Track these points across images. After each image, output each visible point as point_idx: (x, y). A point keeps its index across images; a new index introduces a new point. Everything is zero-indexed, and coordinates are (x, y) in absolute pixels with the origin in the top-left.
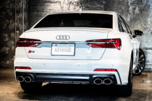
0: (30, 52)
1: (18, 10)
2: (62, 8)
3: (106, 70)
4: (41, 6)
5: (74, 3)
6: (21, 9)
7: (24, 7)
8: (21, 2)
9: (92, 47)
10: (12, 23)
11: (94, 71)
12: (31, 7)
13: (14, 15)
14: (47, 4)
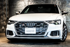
1: (4, 5)
2: (25, 3)
4: (15, 3)
5: (31, 1)
6: (6, 4)
7: (7, 3)
8: (6, 1)
10: (2, 11)
12: (11, 3)
13: (2, 7)
14: (18, 2)
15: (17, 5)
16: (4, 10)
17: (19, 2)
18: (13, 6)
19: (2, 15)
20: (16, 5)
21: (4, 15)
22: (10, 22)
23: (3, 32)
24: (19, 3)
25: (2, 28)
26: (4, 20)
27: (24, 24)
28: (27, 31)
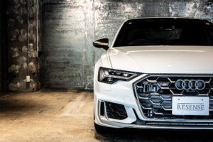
15: (63, 17)
16: (32, 31)
17: (69, 9)
18: (51, 21)
19: (26, 45)
20: (60, 19)
21: (31, 45)
22: (110, 73)
23: (29, 90)
24: (69, 14)
25: (26, 78)
26: (32, 58)
27: (165, 84)
28: (178, 107)
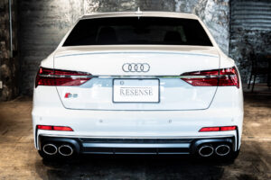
0: (67, 96)
3: (221, 129)
9: (192, 84)
11: (200, 131)
